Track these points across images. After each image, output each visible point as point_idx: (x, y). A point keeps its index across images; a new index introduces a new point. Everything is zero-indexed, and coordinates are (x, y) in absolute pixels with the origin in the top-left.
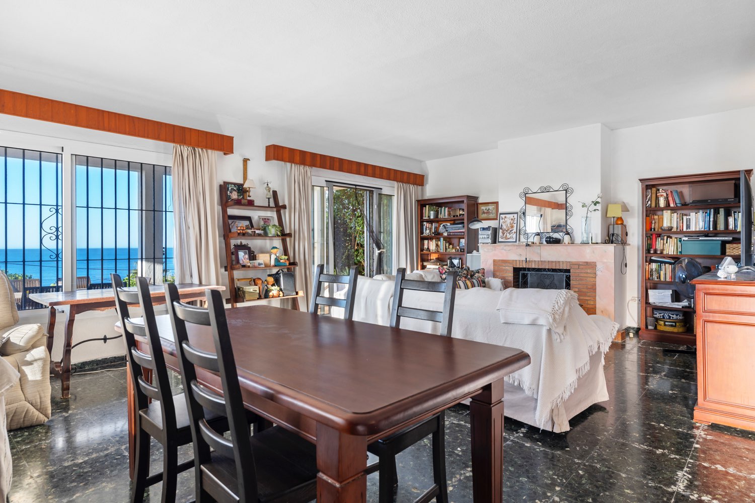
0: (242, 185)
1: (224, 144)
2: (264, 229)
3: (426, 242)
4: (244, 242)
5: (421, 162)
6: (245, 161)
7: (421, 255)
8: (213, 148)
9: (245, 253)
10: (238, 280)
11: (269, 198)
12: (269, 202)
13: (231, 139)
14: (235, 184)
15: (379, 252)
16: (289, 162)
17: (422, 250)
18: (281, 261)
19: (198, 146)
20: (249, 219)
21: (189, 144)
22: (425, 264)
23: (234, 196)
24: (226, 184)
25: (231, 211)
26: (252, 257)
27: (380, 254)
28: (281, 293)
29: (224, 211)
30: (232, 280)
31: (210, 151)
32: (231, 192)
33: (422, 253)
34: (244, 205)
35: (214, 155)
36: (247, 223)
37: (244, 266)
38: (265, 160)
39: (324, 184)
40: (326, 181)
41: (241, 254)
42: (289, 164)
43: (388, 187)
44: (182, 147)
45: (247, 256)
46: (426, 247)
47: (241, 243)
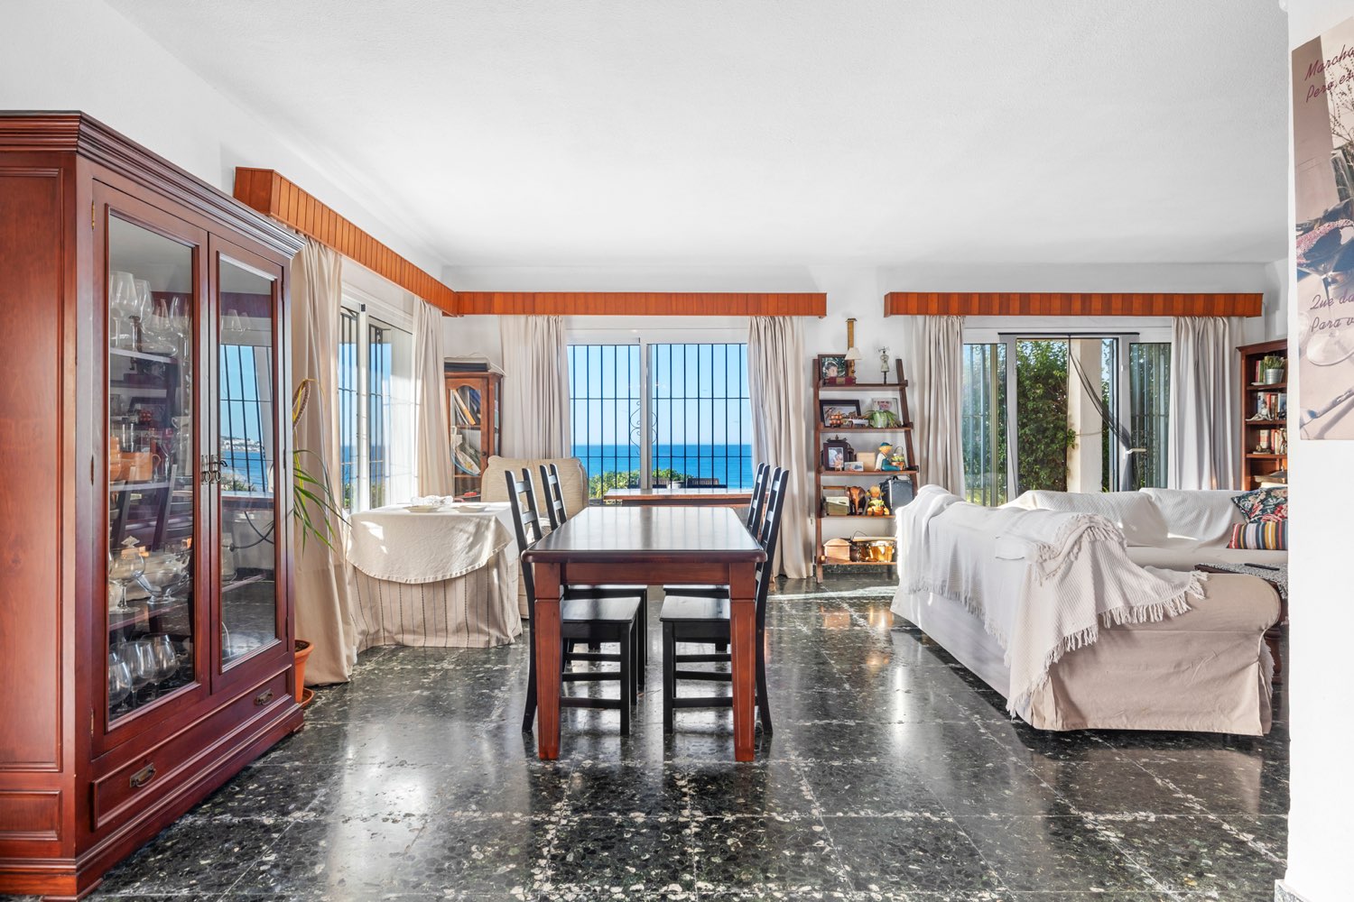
0: (844, 356)
1: (813, 305)
2: (871, 418)
3: (1264, 434)
4: (842, 435)
5: (1264, 264)
6: (851, 322)
7: (1247, 459)
8: (798, 313)
9: (839, 452)
10: (825, 488)
11: (885, 372)
12: (885, 378)
13: (822, 297)
14: (834, 357)
15: (1130, 452)
16: (919, 314)
17: (1250, 449)
18: (894, 464)
19: (778, 314)
20: (856, 403)
21: (766, 314)
22: (1258, 479)
23: (832, 372)
24: (821, 357)
25: (826, 394)
26: (850, 455)
27: (1132, 458)
28: (886, 509)
29: (816, 395)
30: (818, 486)
31: (795, 318)
32: (827, 368)
33: (1249, 456)
34: (841, 385)
35: (800, 323)
36: (853, 409)
37: (833, 469)
38: (883, 315)
39: (996, 339)
40: (999, 334)
41: (833, 453)
42: (920, 318)
43: (1153, 329)
44: (758, 319)
45: (841, 456)
46: (1264, 444)
47: (837, 437)
